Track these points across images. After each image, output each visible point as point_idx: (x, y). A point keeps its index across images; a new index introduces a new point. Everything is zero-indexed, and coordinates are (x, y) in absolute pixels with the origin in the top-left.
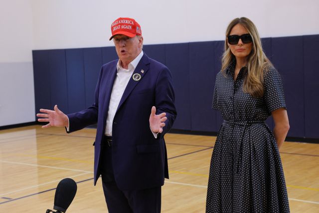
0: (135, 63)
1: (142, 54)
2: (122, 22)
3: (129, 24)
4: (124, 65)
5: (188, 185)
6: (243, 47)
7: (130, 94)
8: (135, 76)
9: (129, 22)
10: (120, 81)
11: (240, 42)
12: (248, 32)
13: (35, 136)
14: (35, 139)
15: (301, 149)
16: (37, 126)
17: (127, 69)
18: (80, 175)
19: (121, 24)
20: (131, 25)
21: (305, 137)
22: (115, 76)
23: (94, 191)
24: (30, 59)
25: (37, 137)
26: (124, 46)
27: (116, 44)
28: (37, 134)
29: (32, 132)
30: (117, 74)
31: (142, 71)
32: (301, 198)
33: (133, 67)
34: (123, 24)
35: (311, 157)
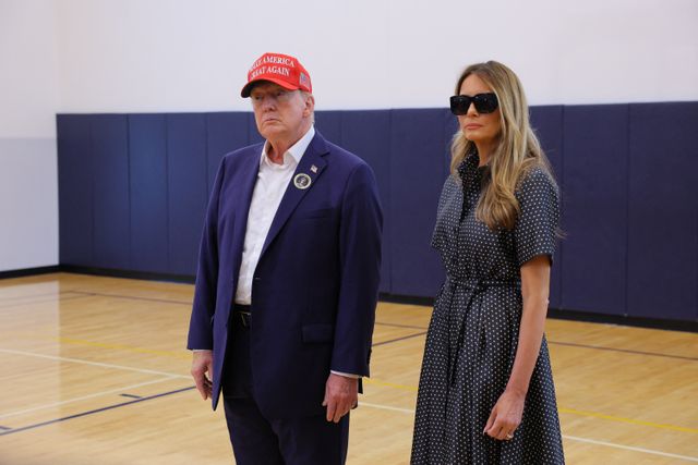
0: (297, 151)
1: (311, 133)
2: (270, 60)
3: (285, 66)
4: (275, 155)
5: (383, 407)
6: (476, 121)
7: (289, 219)
8: (299, 179)
9: (285, 61)
10: (266, 189)
11: (472, 109)
12: (490, 89)
13: (57, 297)
14: (57, 302)
15: (619, 339)
16: (63, 275)
17: (282, 163)
18: (156, 381)
19: (268, 65)
20: (288, 67)
21: (626, 315)
22: (256, 178)
23: (187, 416)
24: (50, 132)
25: (61, 300)
26: (271, 110)
27: (258, 106)
28: (61, 293)
29: (50, 288)
30: (260, 174)
31: (314, 169)
32: (619, 440)
33: (294, 160)
34: (271, 65)
35: (639, 356)
